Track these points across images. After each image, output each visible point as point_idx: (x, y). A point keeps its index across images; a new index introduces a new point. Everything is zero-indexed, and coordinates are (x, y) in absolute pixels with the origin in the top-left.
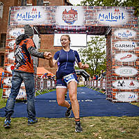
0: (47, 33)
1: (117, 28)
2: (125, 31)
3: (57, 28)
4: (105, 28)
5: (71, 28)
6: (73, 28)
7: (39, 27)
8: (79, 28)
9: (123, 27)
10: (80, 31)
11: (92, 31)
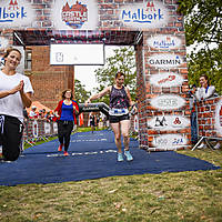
0: (37, 44)
1: (151, 33)
2: (164, 38)
3: (54, 33)
4: (134, 34)
5: (77, 34)
6: (81, 34)
7: (23, 33)
8: (90, 35)
9: (161, 31)
10: (93, 39)
11: (113, 38)
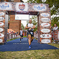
1: (42, 12)
2: (45, 14)
3: (16, 12)
4: (37, 12)
5: (22, 12)
6: (23, 12)
7: (8, 11)
8: (26, 12)
9: (44, 12)
